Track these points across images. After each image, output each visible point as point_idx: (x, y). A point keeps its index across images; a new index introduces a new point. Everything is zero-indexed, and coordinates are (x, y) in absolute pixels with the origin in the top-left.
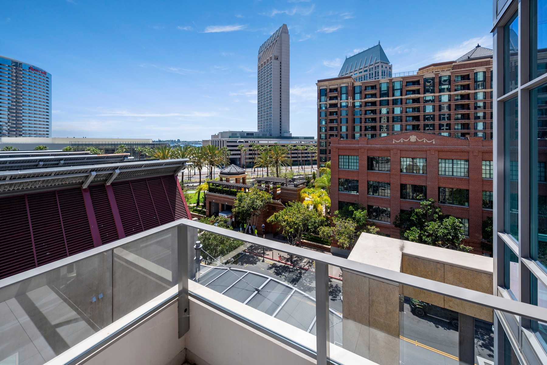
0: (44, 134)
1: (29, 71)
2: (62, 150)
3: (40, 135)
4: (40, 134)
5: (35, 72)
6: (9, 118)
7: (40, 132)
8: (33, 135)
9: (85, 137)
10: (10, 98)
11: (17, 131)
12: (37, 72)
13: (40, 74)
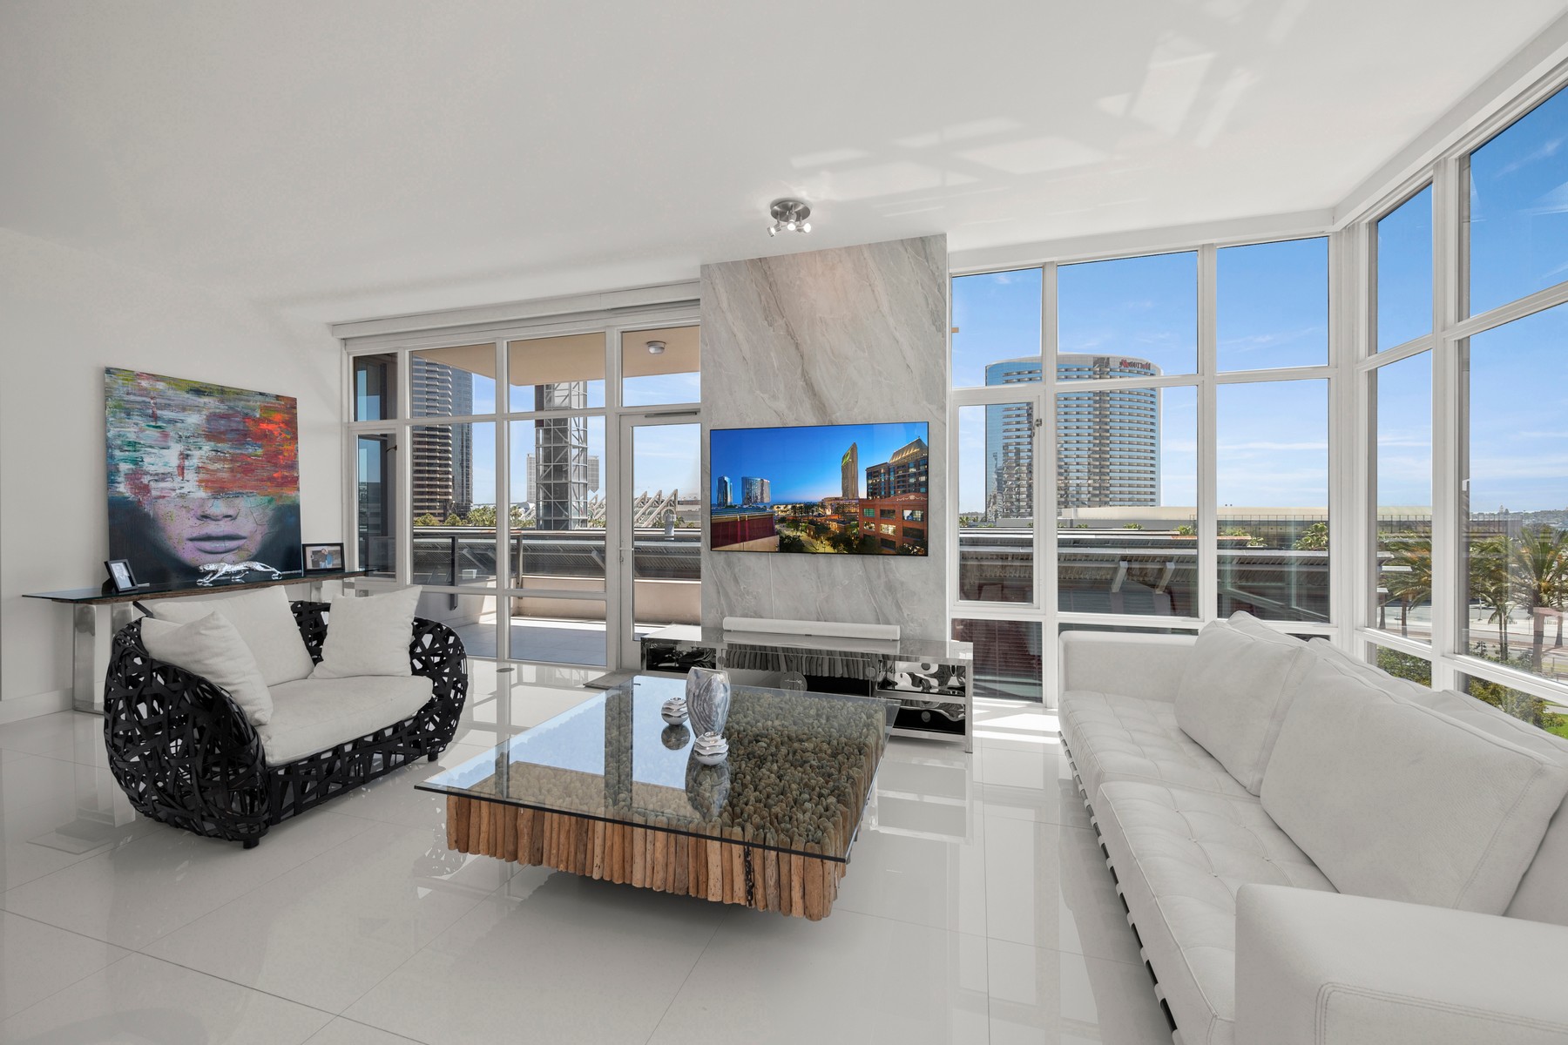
0: (1145, 500)
1: (1121, 371)
2: (1178, 533)
3: (1140, 503)
4: (1138, 500)
5: (1130, 368)
6: (1089, 471)
7: (1139, 496)
8: (1126, 503)
9: (1229, 505)
10: (1091, 431)
11: (1101, 496)
12: (1133, 368)
13: (1139, 369)
